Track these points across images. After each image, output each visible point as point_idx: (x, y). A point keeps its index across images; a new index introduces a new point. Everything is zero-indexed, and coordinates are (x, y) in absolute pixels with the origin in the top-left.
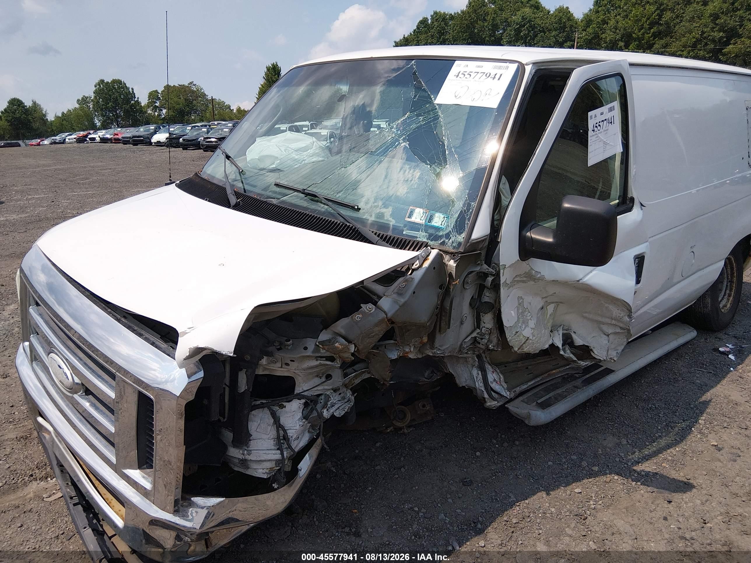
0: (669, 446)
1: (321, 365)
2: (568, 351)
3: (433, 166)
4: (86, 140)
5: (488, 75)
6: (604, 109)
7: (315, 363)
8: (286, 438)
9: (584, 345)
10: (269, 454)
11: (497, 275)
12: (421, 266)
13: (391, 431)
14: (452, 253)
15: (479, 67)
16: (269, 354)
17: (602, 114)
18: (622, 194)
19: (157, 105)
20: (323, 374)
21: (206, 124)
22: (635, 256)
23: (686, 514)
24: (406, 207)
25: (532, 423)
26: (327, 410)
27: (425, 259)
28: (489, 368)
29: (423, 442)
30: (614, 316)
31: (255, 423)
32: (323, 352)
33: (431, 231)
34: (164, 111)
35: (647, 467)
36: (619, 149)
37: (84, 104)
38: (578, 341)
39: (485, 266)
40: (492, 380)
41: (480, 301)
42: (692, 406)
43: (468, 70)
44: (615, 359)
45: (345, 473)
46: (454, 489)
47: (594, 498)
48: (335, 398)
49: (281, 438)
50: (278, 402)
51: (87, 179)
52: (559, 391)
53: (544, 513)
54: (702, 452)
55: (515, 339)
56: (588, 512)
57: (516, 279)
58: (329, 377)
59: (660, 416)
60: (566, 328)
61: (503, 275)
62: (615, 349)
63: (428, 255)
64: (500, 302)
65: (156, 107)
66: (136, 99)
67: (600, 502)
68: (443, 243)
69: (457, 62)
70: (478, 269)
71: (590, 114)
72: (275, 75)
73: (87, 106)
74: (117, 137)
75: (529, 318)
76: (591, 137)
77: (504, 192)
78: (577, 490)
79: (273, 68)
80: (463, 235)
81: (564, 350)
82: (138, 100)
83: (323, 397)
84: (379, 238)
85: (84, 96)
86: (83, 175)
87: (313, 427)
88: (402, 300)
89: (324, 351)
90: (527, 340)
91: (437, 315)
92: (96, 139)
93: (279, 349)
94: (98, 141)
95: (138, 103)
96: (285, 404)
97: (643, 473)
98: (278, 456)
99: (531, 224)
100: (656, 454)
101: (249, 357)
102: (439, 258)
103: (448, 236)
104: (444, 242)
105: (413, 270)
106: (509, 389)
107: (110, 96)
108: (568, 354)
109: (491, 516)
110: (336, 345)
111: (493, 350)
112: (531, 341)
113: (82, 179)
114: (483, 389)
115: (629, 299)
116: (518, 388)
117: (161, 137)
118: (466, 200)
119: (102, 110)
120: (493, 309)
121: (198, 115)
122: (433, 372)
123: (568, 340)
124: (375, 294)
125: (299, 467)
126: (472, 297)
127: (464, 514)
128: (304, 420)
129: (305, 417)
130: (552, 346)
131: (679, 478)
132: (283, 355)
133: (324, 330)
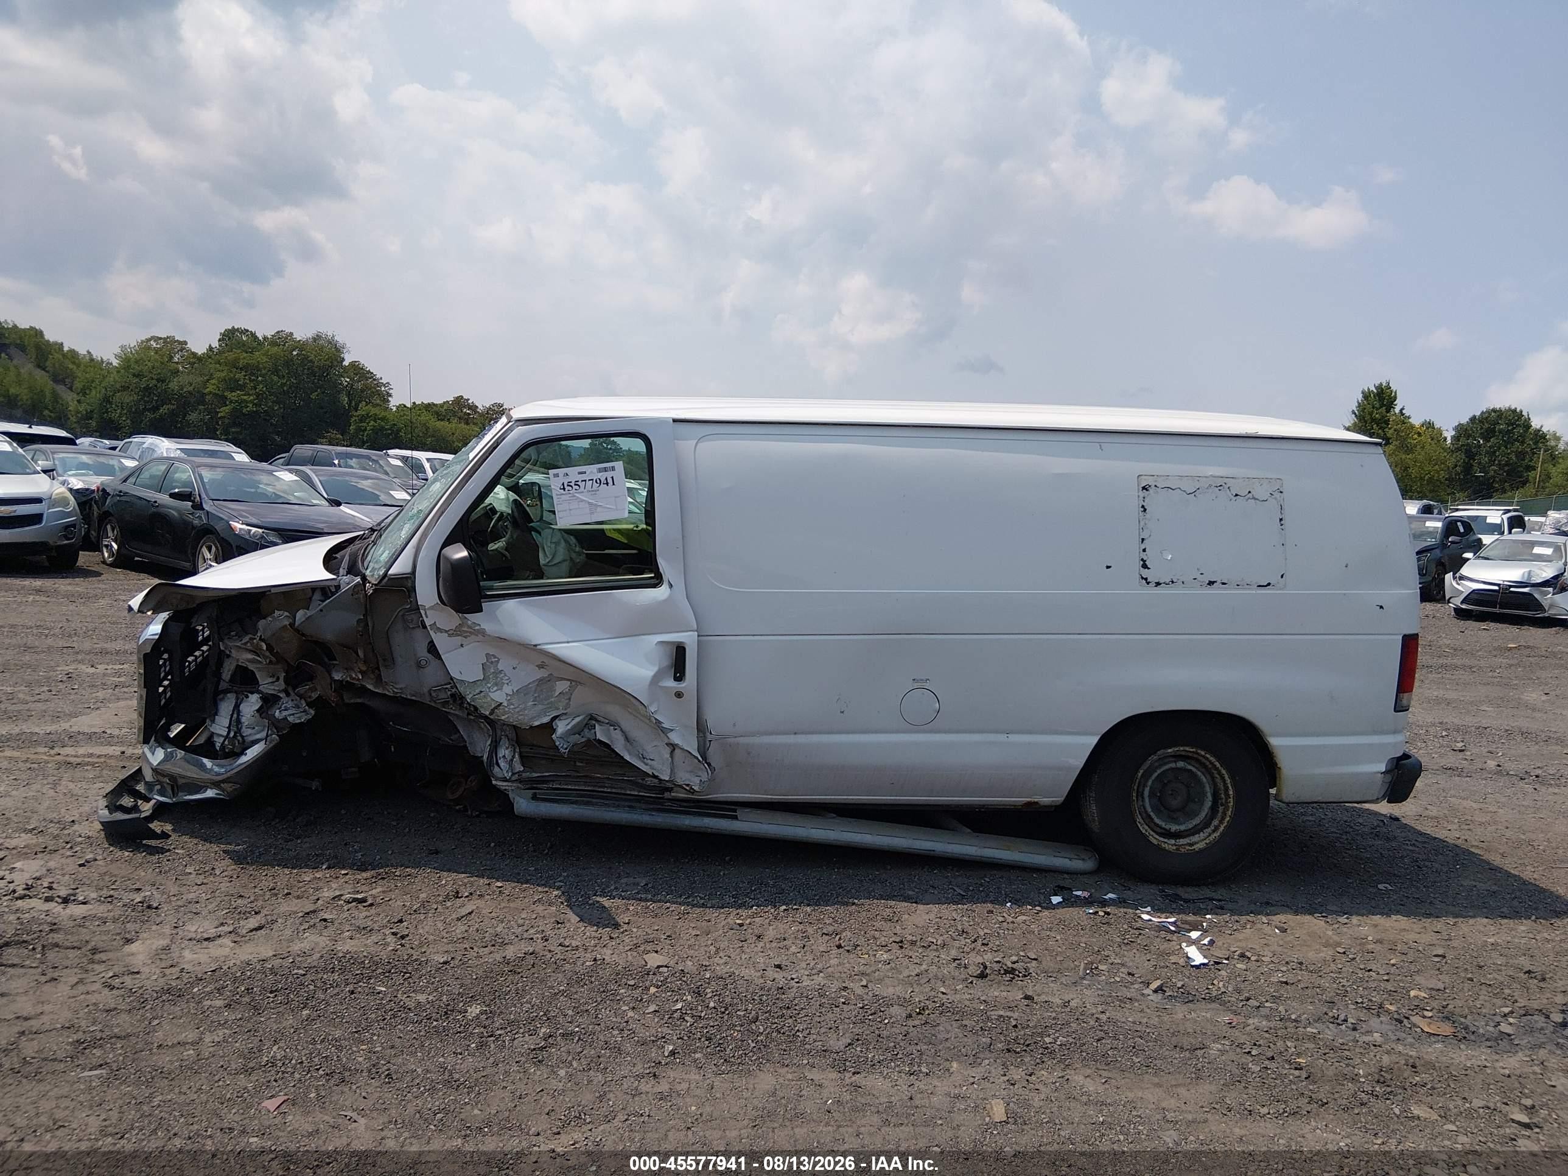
6: (588, 468)
7: (251, 656)
8: (238, 721)
17: (582, 473)
20: (274, 675)
26: (281, 712)
28: (504, 741)
40: (501, 756)
48: (288, 703)
49: (234, 720)
50: (244, 691)
55: (480, 699)
58: (278, 679)
61: (427, 616)
62: (692, 773)
72: (1381, 407)
75: (505, 682)
76: (559, 495)
79: (1378, 394)
80: (385, 569)
90: (499, 706)
96: (248, 695)
98: (225, 733)
102: (361, 586)
112: (507, 709)
116: (529, 773)
125: (246, 751)
128: (259, 714)
129: (261, 712)
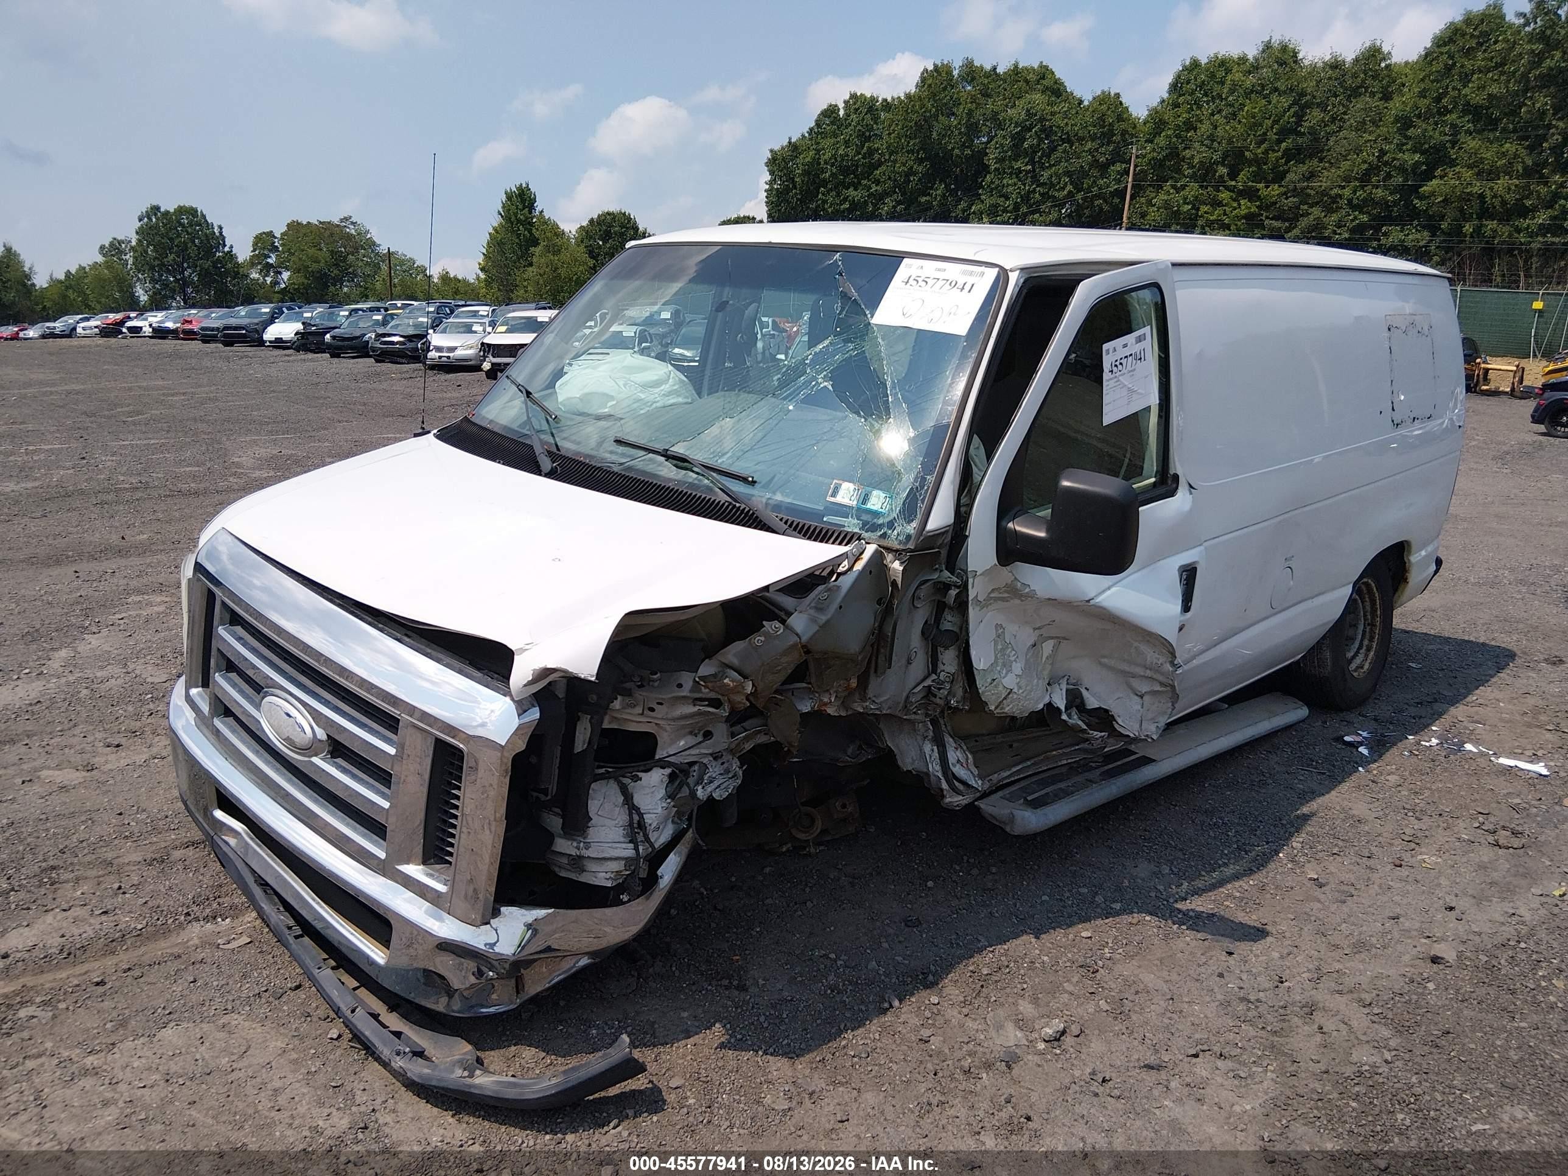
0: (1237, 877)
1: (700, 713)
2: (1076, 717)
3: (870, 419)
4: (122, 333)
5: (953, 284)
6: (1130, 338)
7: (692, 709)
8: (642, 825)
9: (1100, 708)
10: (616, 848)
11: (964, 588)
12: (851, 568)
13: (788, 850)
14: (897, 551)
15: (939, 270)
16: (628, 693)
17: (1125, 346)
18: (1160, 469)
19: (269, 260)
20: (700, 730)
21: (379, 304)
22: (1180, 567)
23: (1254, 970)
24: (827, 481)
25: (1017, 831)
26: (703, 788)
27: (858, 559)
28: (949, 741)
29: (840, 867)
30: (1148, 662)
31: (596, 802)
32: (705, 692)
33: (865, 517)
34: (286, 275)
35: (1200, 904)
36: (1154, 400)
37: (114, 256)
38: (1092, 702)
39: (947, 574)
40: (954, 761)
41: (938, 627)
42: (1284, 822)
43: (923, 274)
44: (1155, 737)
45: (715, 908)
46: (891, 931)
47: (1110, 945)
48: (714, 770)
49: (635, 825)
50: (631, 770)
51: (139, 413)
52: (1062, 785)
53: (1032, 962)
54: (1292, 888)
55: (990, 691)
56: (1100, 963)
57: (992, 595)
58: (708, 735)
59: (1228, 836)
60: (1072, 681)
61: (973, 587)
62: (1153, 720)
63: (862, 553)
64: (967, 629)
65: (269, 266)
66: (227, 249)
67: (1120, 951)
68: (884, 536)
69: (906, 261)
70: (935, 576)
71: (1105, 346)
73: (121, 260)
74: (190, 327)
75: (1013, 659)
76: (1108, 381)
77: (977, 460)
78: (1084, 934)
79: (520, 195)
80: (914, 524)
81: (1069, 716)
82: (232, 251)
83: (696, 767)
84: (786, 527)
85: (115, 239)
86: (130, 405)
87: (679, 814)
88: (823, 618)
89: (707, 690)
90: (1009, 694)
91: (872, 645)
92: (144, 329)
93: (639, 687)
94: (147, 334)
95: (230, 255)
96: (640, 774)
97: (1191, 913)
98: (629, 852)
99: (1014, 512)
100: (1214, 887)
101: (595, 697)
102: (878, 557)
103: (891, 525)
104: (885, 533)
105: (839, 575)
106: (981, 777)
107: (171, 239)
108: (1075, 720)
109: (949, 964)
110: (725, 681)
111: (956, 708)
112: (1015, 696)
113: (130, 414)
114: (940, 775)
115: (1171, 635)
116: (996, 775)
117: (285, 329)
118: (919, 472)
119: (152, 268)
120: (957, 641)
121: (358, 285)
122: (860, 748)
123: (1075, 699)
124: (781, 609)
125: (659, 873)
126: (926, 622)
127: (907, 962)
128: (669, 801)
129: (671, 796)
130: (1050, 705)
131: (1249, 923)
132: (644, 694)
133: (707, 660)
